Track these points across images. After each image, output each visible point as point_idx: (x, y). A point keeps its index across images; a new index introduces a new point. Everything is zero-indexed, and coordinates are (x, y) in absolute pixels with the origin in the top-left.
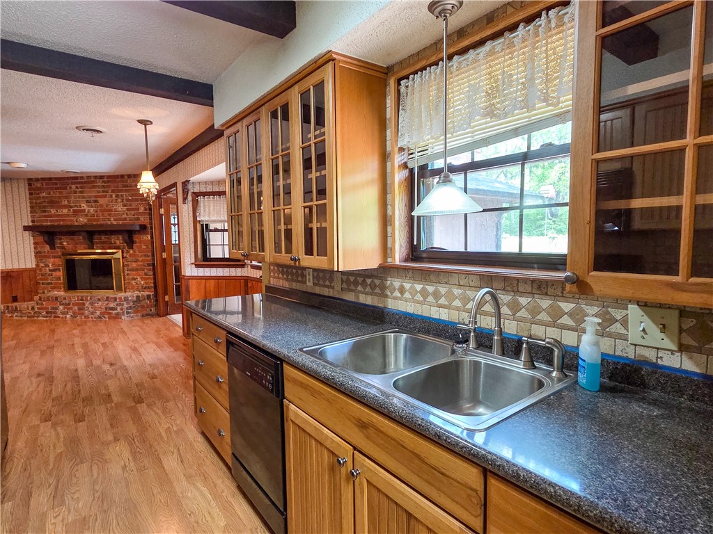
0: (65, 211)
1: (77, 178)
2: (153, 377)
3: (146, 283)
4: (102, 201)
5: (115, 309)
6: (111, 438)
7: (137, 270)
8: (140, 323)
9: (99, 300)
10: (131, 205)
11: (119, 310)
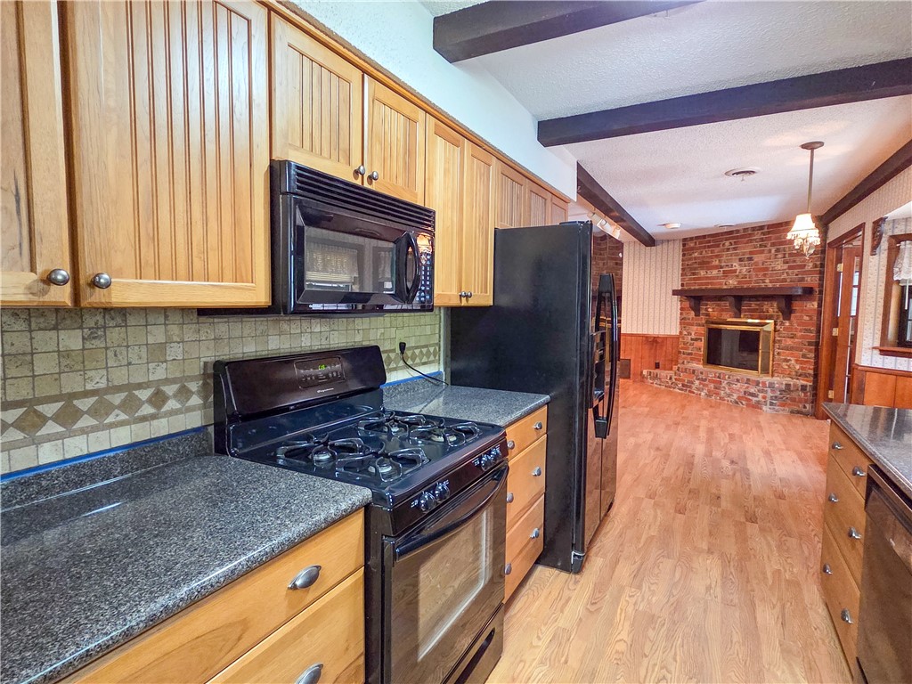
0: (715, 272)
1: (731, 232)
2: (781, 497)
3: (802, 368)
4: (757, 258)
5: (757, 396)
6: (705, 546)
7: (792, 348)
8: (785, 421)
9: (738, 380)
10: (794, 261)
11: (760, 398)
